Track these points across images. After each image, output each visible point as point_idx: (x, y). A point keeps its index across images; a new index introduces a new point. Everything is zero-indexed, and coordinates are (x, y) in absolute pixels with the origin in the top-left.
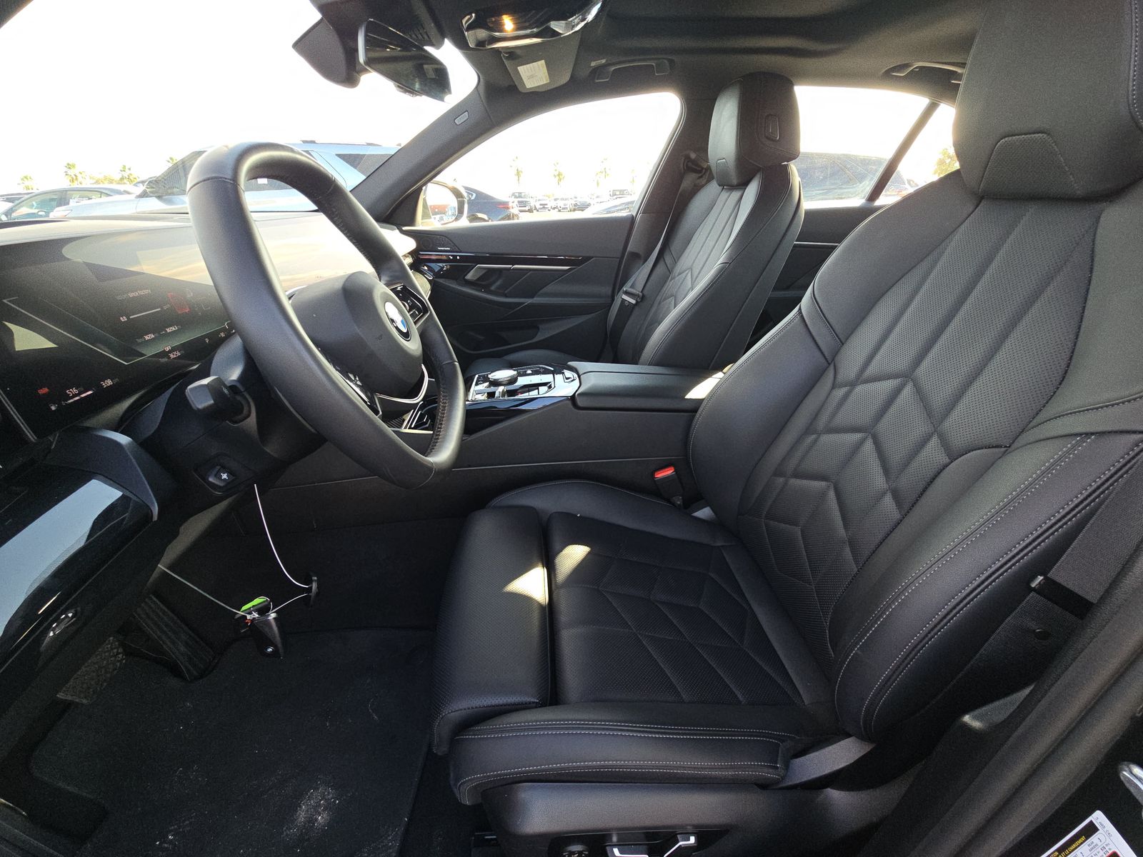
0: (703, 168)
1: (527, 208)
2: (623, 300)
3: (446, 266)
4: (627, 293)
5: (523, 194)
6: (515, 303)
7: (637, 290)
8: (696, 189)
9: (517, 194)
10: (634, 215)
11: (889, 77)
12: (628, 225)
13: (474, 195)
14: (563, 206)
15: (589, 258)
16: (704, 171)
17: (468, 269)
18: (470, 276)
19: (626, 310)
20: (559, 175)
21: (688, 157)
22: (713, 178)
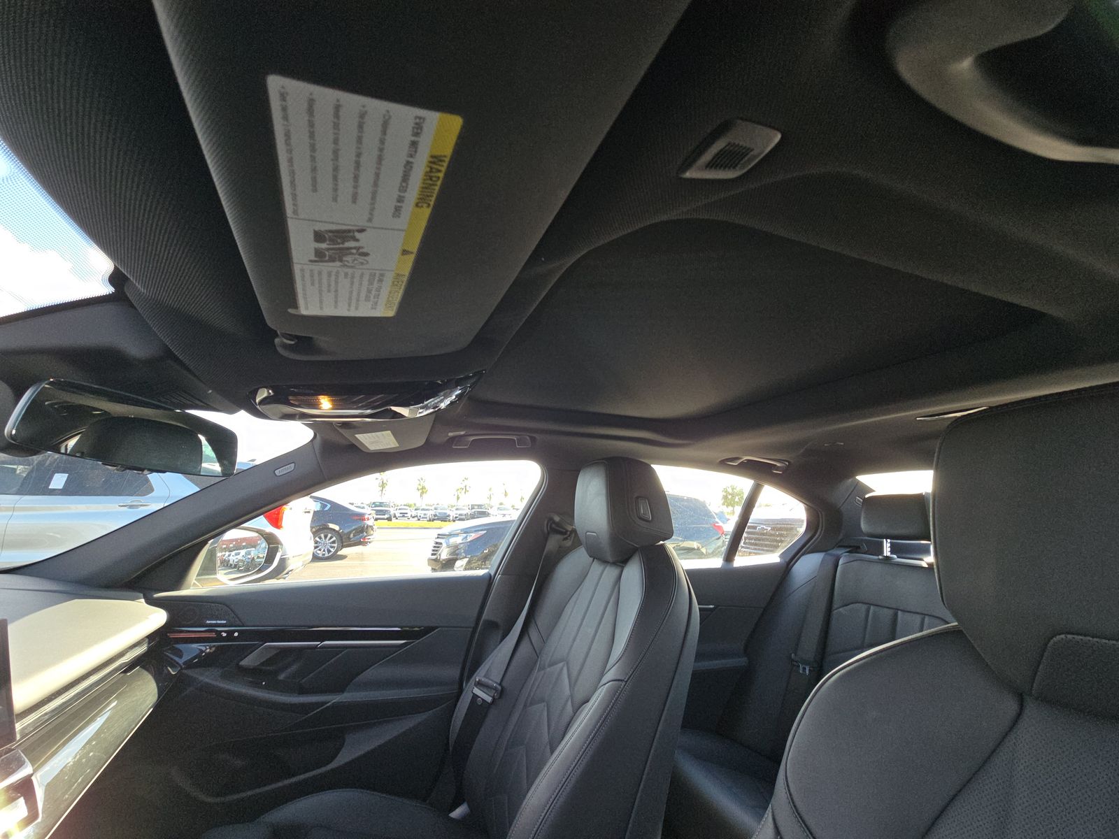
0: (567, 531)
1: (386, 516)
2: (475, 697)
3: (207, 648)
4: (479, 684)
5: (384, 504)
6: (312, 704)
7: (495, 679)
8: (562, 553)
9: (377, 504)
10: (492, 574)
11: (724, 465)
12: (484, 588)
13: (329, 506)
14: (422, 516)
15: (432, 629)
16: (568, 533)
17: (245, 651)
18: (246, 662)
19: (478, 711)
20: (422, 489)
21: (551, 519)
22: (581, 544)
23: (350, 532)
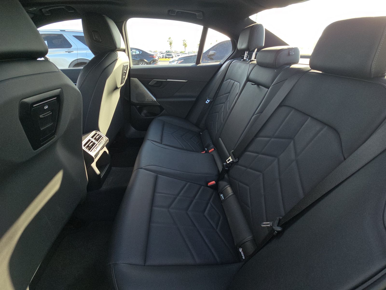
5: (170, 51)
9: (168, 52)
13: (141, 52)
20: (185, 44)
23: (151, 61)
